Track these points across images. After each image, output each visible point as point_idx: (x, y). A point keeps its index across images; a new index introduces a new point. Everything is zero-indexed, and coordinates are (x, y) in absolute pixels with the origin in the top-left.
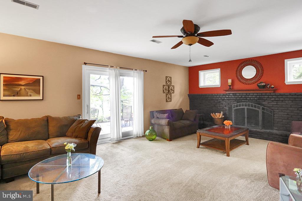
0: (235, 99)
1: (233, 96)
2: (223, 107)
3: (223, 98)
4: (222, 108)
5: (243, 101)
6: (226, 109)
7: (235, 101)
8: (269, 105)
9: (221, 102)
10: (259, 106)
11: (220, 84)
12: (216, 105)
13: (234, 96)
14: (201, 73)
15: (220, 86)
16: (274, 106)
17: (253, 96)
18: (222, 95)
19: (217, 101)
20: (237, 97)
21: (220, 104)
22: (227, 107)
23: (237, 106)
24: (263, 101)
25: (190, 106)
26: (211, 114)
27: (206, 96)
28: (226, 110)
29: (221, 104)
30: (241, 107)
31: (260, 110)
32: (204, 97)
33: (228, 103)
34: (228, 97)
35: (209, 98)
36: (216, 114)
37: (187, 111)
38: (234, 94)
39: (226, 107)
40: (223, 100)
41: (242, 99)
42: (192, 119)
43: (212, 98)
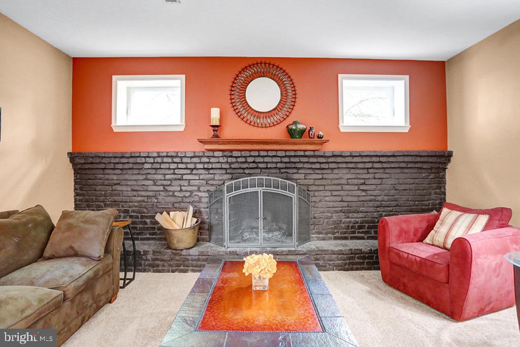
0: (227, 166)
1: (221, 160)
2: (191, 192)
3: (192, 166)
4: (187, 194)
5: (247, 171)
6: (200, 198)
7: (226, 173)
8: (306, 181)
9: (185, 177)
10: (292, 183)
11: (184, 123)
12: (170, 185)
13: (226, 160)
14: (119, 83)
15: (182, 129)
16: (317, 182)
17: (275, 160)
18: (192, 155)
19: (174, 174)
20: (234, 160)
21: (182, 183)
22: (204, 192)
23: (237, 188)
24: (295, 171)
25: (77, 195)
26: (158, 217)
27: (139, 160)
28: (200, 202)
29: (186, 183)
30: (249, 190)
31: (295, 195)
32: (131, 160)
33: (207, 181)
34: (207, 160)
35: (147, 166)
36: (171, 213)
37: (65, 215)
38: (226, 153)
39: (200, 191)
40: (192, 169)
41: (245, 166)
42: (97, 250)
43: (158, 166)
